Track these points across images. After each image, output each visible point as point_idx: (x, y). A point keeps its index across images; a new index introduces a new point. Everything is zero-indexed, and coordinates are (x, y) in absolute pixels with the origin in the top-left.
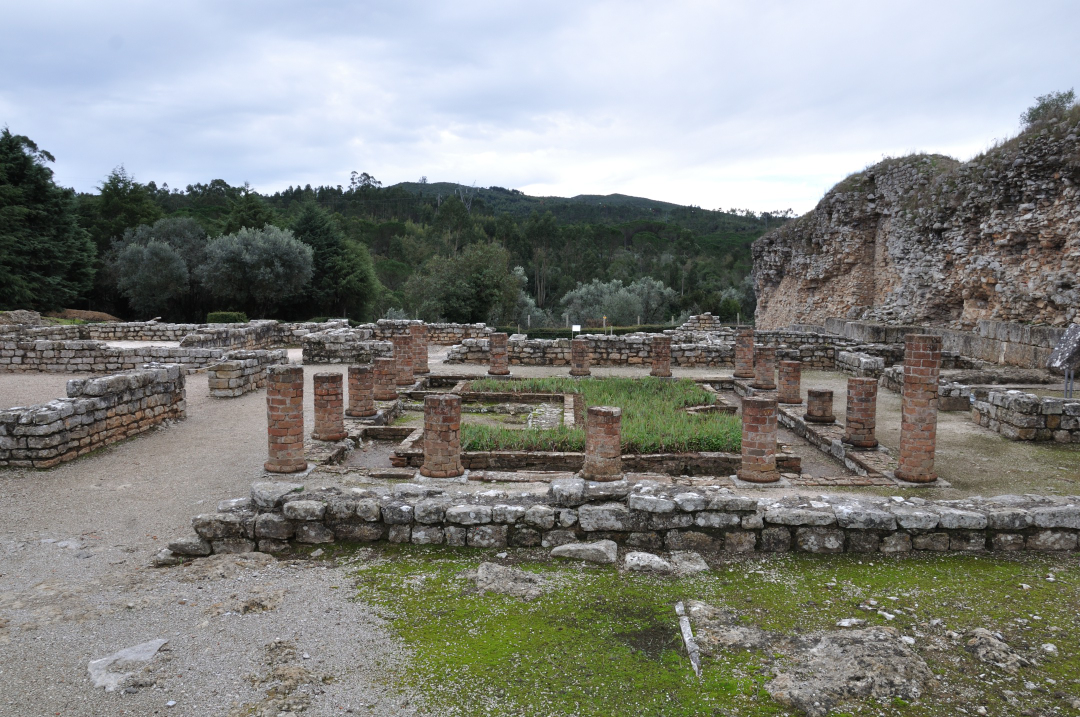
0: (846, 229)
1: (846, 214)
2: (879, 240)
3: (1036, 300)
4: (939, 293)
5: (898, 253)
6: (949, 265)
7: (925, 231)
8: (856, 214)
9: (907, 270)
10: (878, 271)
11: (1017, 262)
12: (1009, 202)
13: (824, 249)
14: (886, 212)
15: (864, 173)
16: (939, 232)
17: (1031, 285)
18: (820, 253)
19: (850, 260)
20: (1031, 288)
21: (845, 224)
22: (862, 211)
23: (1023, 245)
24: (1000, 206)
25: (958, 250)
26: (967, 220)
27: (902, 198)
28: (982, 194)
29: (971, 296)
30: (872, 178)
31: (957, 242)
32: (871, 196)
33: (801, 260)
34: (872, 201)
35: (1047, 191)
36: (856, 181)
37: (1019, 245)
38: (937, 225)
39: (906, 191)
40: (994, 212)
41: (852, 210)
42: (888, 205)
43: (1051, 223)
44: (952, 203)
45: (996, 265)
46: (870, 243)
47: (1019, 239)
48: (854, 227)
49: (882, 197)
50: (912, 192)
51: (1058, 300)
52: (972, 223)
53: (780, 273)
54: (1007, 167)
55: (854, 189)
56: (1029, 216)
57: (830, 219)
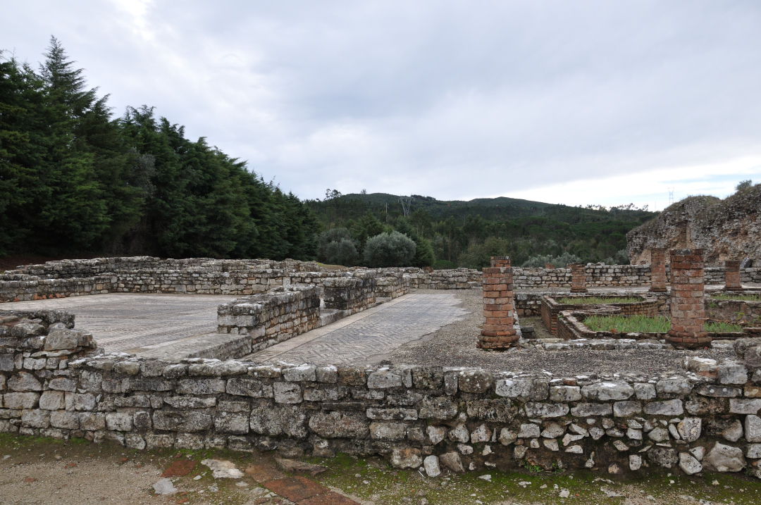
0: (673, 227)
1: (672, 221)
2: (688, 231)
3: (741, 252)
4: (710, 252)
5: (694, 237)
6: (714, 241)
7: (704, 228)
8: (677, 221)
9: (698, 244)
10: (688, 245)
11: (735, 239)
12: (731, 218)
13: (663, 236)
14: (690, 220)
15: (679, 203)
16: (709, 229)
17: (739, 247)
18: (661, 238)
19: (675, 240)
20: (739, 248)
21: (672, 225)
22: (680, 219)
23: (737, 233)
24: (728, 220)
25: (716, 236)
26: (718, 225)
27: (695, 215)
28: (722, 216)
29: (722, 252)
30: (683, 205)
31: (716, 233)
32: (683, 213)
33: (652, 241)
34: (684, 215)
35: (742, 215)
36: (676, 206)
37: (735, 233)
38: (708, 226)
39: (697, 212)
40: (726, 222)
41: (675, 219)
42: (690, 217)
43: (744, 226)
44: (713, 218)
45: (728, 241)
46: (684, 233)
47: (735, 231)
48: (676, 226)
49: (688, 213)
50: (699, 212)
51: (746, 251)
52: (720, 225)
53: (642, 248)
54: (729, 207)
55: (675, 210)
56: (737, 224)
57: (665, 223)
